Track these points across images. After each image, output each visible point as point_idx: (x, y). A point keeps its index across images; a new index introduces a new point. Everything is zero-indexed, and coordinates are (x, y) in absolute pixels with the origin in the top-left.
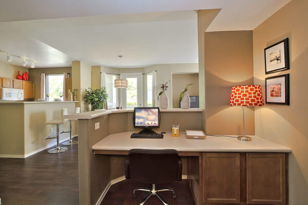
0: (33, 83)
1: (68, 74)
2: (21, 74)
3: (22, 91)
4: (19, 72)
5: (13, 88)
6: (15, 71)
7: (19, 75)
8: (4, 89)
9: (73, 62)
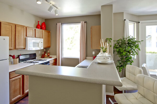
0: (49, 32)
1: (85, 22)
2: (40, 24)
3: (42, 40)
4: (38, 22)
5: (35, 37)
6: (35, 21)
7: (38, 24)
8: (28, 38)
9: (102, 6)
